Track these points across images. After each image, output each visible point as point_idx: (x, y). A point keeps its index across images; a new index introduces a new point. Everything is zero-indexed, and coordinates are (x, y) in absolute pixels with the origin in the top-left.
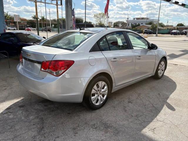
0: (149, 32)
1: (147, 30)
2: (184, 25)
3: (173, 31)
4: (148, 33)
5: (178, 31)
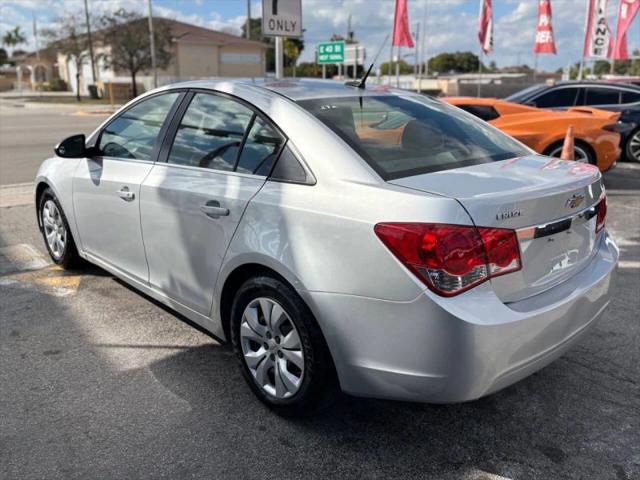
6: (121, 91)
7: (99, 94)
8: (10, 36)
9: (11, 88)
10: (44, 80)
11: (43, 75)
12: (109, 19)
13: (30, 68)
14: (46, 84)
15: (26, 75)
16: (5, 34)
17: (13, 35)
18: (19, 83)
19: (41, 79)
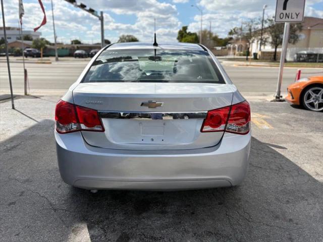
0: (35, 54)
1: (31, 51)
2: (82, 42)
3: (77, 52)
4: (35, 56)
5: (84, 52)
6: (269, 56)
7: (258, 57)
8: (232, 31)
9: (227, 54)
10: (241, 51)
11: (241, 48)
12: (269, 20)
13: (236, 45)
14: (242, 53)
15: (234, 49)
16: (230, 31)
17: (233, 31)
18: (231, 52)
19: (240, 50)
